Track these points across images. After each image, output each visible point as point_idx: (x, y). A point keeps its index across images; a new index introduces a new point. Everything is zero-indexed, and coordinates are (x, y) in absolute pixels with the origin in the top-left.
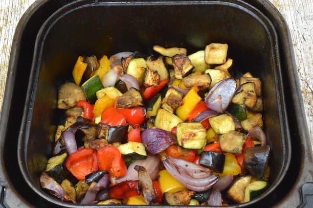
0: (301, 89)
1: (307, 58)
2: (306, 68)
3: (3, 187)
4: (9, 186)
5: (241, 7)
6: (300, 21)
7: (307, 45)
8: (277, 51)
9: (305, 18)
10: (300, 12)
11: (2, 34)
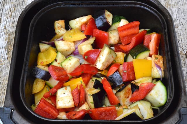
0: (180, 52)
1: (183, 35)
2: (183, 40)
3: (12, 109)
4: (15, 109)
5: (146, 8)
6: (180, 14)
7: (184, 28)
8: (167, 33)
9: (184, 12)
10: (181, 9)
11: (12, 16)
